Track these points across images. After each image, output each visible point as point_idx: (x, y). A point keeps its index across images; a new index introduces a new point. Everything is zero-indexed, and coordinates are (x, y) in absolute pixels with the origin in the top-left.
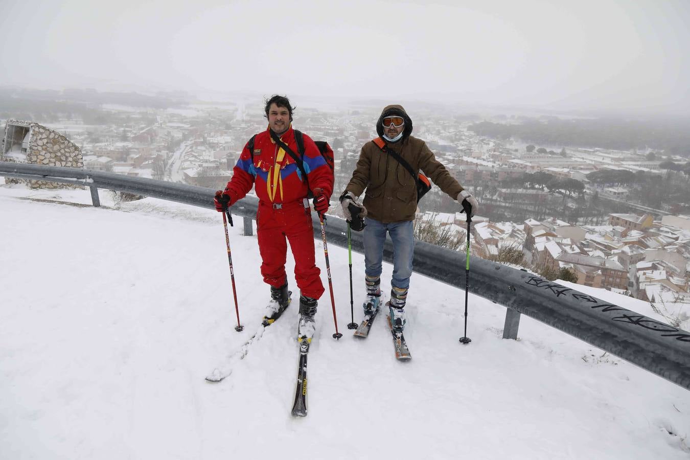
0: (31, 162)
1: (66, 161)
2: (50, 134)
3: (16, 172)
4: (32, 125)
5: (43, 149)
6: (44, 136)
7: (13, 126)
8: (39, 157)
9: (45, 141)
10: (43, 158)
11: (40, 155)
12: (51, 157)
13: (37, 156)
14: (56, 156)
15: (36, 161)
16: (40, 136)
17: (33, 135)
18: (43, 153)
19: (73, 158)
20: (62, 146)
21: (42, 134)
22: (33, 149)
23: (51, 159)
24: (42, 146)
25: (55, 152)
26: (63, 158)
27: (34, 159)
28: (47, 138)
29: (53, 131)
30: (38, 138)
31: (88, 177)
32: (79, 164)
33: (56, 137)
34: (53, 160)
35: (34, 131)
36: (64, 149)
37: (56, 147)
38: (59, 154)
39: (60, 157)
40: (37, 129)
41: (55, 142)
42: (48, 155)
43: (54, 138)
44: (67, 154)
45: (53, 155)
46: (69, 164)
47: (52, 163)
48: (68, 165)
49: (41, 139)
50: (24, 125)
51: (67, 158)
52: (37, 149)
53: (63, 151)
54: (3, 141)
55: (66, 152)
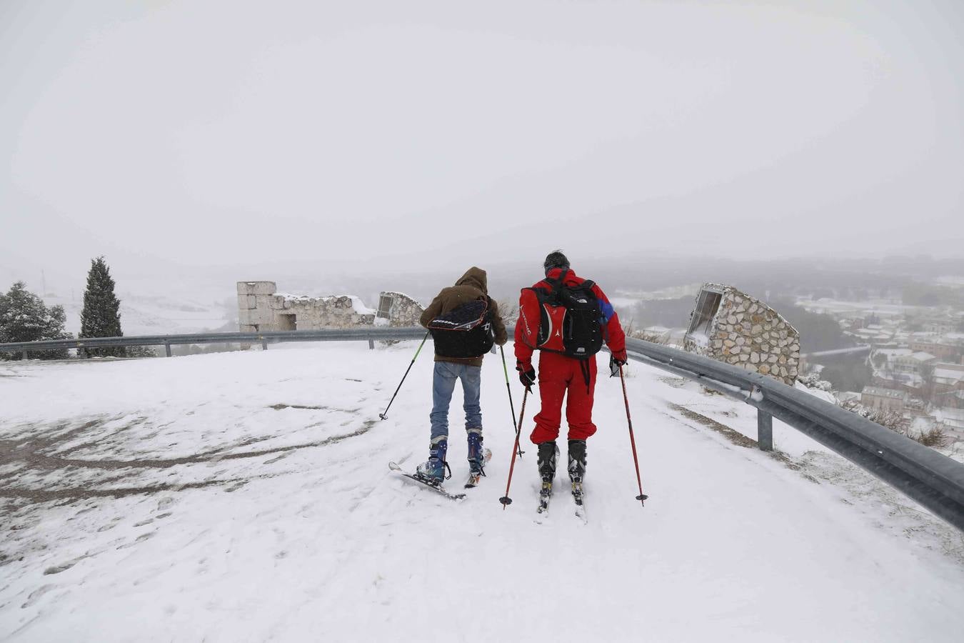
0: (712, 349)
1: (769, 353)
2: (750, 306)
3: (671, 363)
4: (727, 290)
5: (735, 330)
6: (741, 309)
7: (706, 292)
8: (726, 342)
9: (740, 317)
10: (732, 344)
11: (728, 339)
12: (745, 344)
13: (723, 341)
14: (754, 343)
15: (720, 349)
16: (735, 308)
17: (724, 306)
18: (735, 335)
19: (781, 349)
20: (767, 327)
21: (737, 305)
22: (720, 330)
23: (745, 348)
24: (734, 325)
25: (752, 337)
26: (765, 347)
27: (718, 344)
28: (746, 311)
29: (758, 302)
30: (731, 312)
31: (755, 387)
32: (791, 361)
33: (761, 310)
34: (748, 349)
35: (726, 299)
36: (769, 332)
37: (757, 328)
38: (759, 340)
39: (760, 344)
40: (731, 298)
41: (756, 319)
42: (741, 341)
43: (756, 313)
44: (773, 342)
45: (749, 342)
46: (773, 359)
47: (745, 353)
48: (771, 360)
49: (734, 314)
50: (717, 291)
51: (771, 347)
52: (726, 330)
53: (766, 336)
54: (692, 315)
55: (771, 337)
